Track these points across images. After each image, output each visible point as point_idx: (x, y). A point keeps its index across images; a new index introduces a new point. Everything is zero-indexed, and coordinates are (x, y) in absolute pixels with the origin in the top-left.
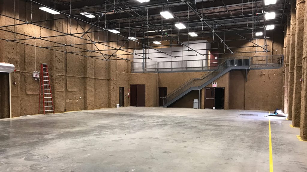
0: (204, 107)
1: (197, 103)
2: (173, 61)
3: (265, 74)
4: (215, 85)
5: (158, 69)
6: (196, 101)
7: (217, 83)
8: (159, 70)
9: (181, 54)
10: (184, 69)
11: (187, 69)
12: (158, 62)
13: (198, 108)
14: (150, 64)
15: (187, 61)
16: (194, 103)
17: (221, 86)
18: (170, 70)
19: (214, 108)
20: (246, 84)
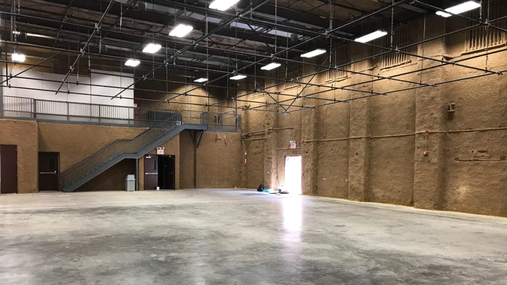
0: (143, 189)
1: (134, 182)
2: (71, 103)
3: (220, 139)
4: (160, 152)
5: (35, 114)
6: (131, 178)
7: (164, 148)
8: (38, 117)
9: (86, 89)
10: (93, 120)
11: (100, 121)
12: (35, 100)
13: (136, 190)
14: (13, 101)
15: (100, 105)
16: (128, 182)
17: (171, 153)
18: (65, 119)
19: (158, 188)
20: (197, 152)
